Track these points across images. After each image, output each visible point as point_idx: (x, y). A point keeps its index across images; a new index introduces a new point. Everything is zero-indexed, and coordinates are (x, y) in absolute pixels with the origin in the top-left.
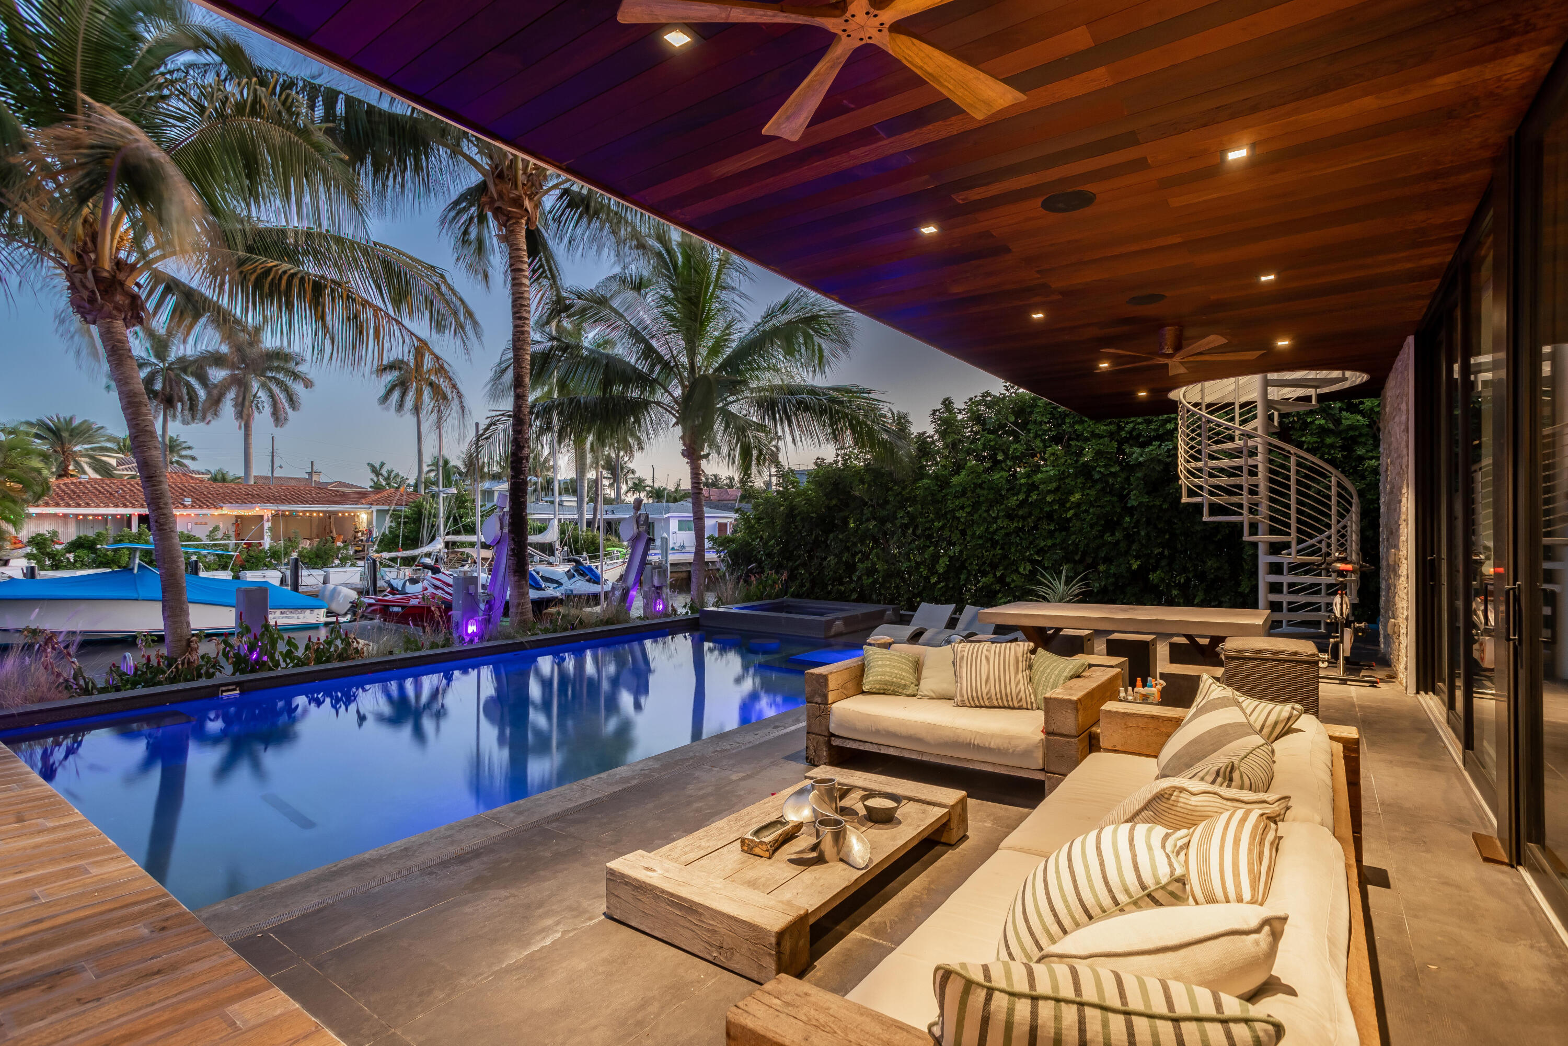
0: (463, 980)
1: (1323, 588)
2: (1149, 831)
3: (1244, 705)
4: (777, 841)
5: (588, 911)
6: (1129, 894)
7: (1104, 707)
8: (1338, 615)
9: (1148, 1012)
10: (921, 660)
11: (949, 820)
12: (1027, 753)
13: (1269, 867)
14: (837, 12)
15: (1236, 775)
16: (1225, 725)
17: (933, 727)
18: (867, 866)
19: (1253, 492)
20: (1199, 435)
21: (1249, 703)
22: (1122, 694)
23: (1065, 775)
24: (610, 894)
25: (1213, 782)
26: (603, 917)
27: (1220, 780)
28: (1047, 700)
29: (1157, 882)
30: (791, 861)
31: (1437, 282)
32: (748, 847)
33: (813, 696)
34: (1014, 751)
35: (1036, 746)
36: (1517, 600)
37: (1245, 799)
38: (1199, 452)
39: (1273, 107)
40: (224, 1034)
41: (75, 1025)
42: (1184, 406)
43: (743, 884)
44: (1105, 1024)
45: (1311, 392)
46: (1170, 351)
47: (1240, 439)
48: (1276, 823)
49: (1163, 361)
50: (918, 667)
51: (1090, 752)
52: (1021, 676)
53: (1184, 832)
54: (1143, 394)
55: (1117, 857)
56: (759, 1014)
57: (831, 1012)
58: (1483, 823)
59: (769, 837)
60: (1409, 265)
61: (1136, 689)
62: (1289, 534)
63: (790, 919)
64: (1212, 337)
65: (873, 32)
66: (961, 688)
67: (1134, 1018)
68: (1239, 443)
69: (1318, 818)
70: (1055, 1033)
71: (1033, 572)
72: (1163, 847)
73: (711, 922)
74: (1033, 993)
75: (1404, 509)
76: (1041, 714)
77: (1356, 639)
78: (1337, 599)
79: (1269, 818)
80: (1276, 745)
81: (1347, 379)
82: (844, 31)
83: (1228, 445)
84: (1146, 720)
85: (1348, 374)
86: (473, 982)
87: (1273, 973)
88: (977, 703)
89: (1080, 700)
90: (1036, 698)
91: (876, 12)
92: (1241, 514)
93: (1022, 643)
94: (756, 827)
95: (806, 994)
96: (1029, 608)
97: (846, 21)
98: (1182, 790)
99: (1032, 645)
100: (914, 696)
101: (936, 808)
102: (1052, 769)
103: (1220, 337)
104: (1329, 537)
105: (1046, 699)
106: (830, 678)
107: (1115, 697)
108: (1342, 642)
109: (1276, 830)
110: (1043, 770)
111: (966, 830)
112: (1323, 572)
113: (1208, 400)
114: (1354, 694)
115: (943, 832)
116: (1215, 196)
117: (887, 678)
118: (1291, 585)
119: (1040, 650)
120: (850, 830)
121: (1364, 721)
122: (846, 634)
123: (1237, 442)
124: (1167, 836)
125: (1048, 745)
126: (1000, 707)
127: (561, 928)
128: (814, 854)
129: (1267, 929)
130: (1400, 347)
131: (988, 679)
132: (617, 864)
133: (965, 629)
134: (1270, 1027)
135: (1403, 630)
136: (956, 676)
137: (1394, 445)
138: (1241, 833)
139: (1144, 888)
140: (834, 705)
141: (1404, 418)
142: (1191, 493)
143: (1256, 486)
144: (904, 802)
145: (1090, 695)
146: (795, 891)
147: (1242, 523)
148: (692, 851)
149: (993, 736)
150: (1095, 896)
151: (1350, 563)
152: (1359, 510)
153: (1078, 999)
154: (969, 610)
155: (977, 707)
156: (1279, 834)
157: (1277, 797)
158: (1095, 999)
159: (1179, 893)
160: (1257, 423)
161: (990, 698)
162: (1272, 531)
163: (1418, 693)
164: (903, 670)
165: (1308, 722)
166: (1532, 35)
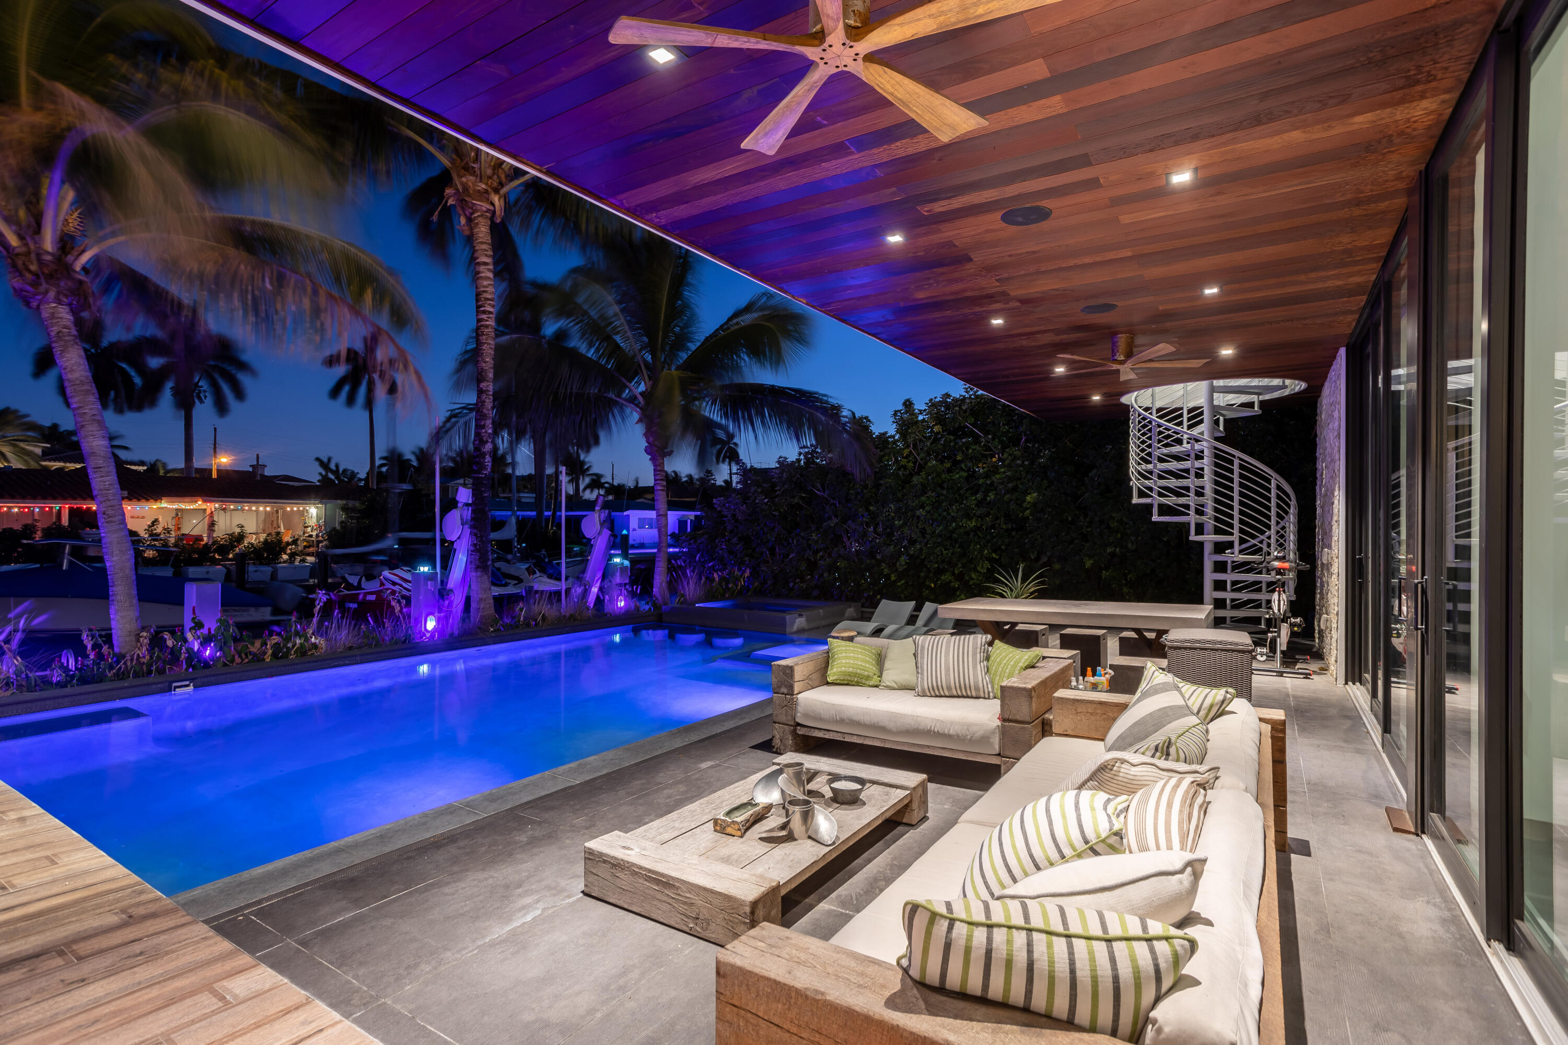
0: (449, 954)
1: (1264, 586)
2: (1093, 796)
3: (1183, 690)
4: (748, 821)
5: (566, 890)
6: (1073, 848)
7: (1056, 695)
8: (1276, 611)
9: (1086, 934)
10: (883, 653)
11: (911, 802)
12: (984, 739)
13: (1197, 826)
14: (816, 42)
15: (1172, 750)
16: (1165, 708)
17: (894, 716)
18: (834, 843)
19: (1199, 494)
20: (1150, 438)
21: (1187, 688)
22: (1074, 683)
23: (1018, 759)
24: (587, 872)
25: (1153, 756)
26: (581, 895)
27: (1158, 754)
28: (1003, 688)
29: (1098, 837)
30: (761, 839)
31: (1364, 298)
32: (720, 827)
33: (779, 687)
34: (971, 737)
35: (993, 732)
36: (1424, 592)
37: (1180, 770)
38: (1149, 454)
39: (1213, 136)
40: (215, 1007)
41: (62, 1004)
42: (1135, 410)
43: (717, 860)
44: (1050, 946)
45: (1254, 398)
46: (1122, 358)
47: (1188, 443)
48: (1205, 789)
49: (1115, 367)
50: (880, 659)
51: (1043, 736)
52: (979, 666)
53: (1124, 797)
54: (1096, 398)
55: (1064, 816)
56: (746, 954)
57: (810, 951)
58: (1395, 799)
59: (741, 817)
60: (1339, 283)
61: (1086, 679)
62: (1232, 534)
63: (762, 890)
64: (1161, 346)
65: (849, 61)
66: (922, 679)
67: (1074, 940)
68: (1186, 446)
69: (1242, 786)
70: (1007, 954)
71: (991, 571)
72: (1105, 809)
73: (688, 895)
74: (989, 922)
75: (1335, 511)
76: (997, 703)
77: (1293, 634)
78: (1275, 596)
79: (1198, 785)
80: (1211, 726)
81: (1286, 387)
82: (822, 59)
83: (1176, 449)
84: (1094, 706)
85: (1288, 382)
86: (458, 956)
87: (1193, 909)
88: (937, 693)
89: (1033, 688)
90: (993, 688)
91: (852, 44)
92: (1189, 515)
93: (980, 636)
94: (728, 809)
95: (787, 938)
96: (987, 604)
97: (824, 50)
98: (1123, 761)
99: (989, 637)
100: (877, 686)
101: (898, 791)
102: (1008, 753)
103: (1168, 346)
104: (1269, 538)
105: (1001, 687)
106: (796, 669)
107: (1067, 685)
108: (1279, 636)
109: (1205, 796)
110: (999, 755)
111: (926, 811)
112: (1264, 571)
113: (1159, 404)
114: (1289, 686)
115: (904, 813)
116: (1162, 214)
117: (851, 669)
118: (1234, 583)
119: (997, 642)
120: (818, 810)
121: (1296, 710)
122: (808, 630)
123: (1185, 445)
124: (1109, 801)
125: (1003, 731)
126: (958, 697)
127: (541, 906)
128: (783, 833)
129: (1189, 869)
130: (1334, 357)
131: (947, 670)
132: (595, 844)
133: (925, 625)
134: (1186, 943)
135: (1334, 625)
136: (917, 667)
137: (1329, 450)
138: (1174, 796)
139: (1087, 842)
140: (799, 696)
141: (1337, 424)
142: (1142, 494)
143: (1203, 488)
144: (868, 785)
145: (1044, 683)
146: (767, 866)
147: (1189, 524)
148: (666, 832)
149: (952, 723)
150: (1044, 851)
151: (1288, 561)
152: (1297, 512)
153: (1027, 926)
154: (929, 607)
155: (937, 696)
156: (1207, 800)
157: (1207, 768)
158: (1041, 926)
159: (1117, 846)
160: (1202, 428)
161: (949, 688)
162: (1218, 531)
163: (1346, 683)
164: (866, 662)
165: (1240, 705)
166: (1434, 84)
